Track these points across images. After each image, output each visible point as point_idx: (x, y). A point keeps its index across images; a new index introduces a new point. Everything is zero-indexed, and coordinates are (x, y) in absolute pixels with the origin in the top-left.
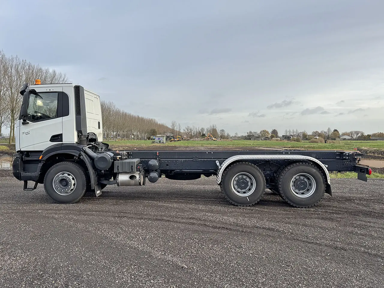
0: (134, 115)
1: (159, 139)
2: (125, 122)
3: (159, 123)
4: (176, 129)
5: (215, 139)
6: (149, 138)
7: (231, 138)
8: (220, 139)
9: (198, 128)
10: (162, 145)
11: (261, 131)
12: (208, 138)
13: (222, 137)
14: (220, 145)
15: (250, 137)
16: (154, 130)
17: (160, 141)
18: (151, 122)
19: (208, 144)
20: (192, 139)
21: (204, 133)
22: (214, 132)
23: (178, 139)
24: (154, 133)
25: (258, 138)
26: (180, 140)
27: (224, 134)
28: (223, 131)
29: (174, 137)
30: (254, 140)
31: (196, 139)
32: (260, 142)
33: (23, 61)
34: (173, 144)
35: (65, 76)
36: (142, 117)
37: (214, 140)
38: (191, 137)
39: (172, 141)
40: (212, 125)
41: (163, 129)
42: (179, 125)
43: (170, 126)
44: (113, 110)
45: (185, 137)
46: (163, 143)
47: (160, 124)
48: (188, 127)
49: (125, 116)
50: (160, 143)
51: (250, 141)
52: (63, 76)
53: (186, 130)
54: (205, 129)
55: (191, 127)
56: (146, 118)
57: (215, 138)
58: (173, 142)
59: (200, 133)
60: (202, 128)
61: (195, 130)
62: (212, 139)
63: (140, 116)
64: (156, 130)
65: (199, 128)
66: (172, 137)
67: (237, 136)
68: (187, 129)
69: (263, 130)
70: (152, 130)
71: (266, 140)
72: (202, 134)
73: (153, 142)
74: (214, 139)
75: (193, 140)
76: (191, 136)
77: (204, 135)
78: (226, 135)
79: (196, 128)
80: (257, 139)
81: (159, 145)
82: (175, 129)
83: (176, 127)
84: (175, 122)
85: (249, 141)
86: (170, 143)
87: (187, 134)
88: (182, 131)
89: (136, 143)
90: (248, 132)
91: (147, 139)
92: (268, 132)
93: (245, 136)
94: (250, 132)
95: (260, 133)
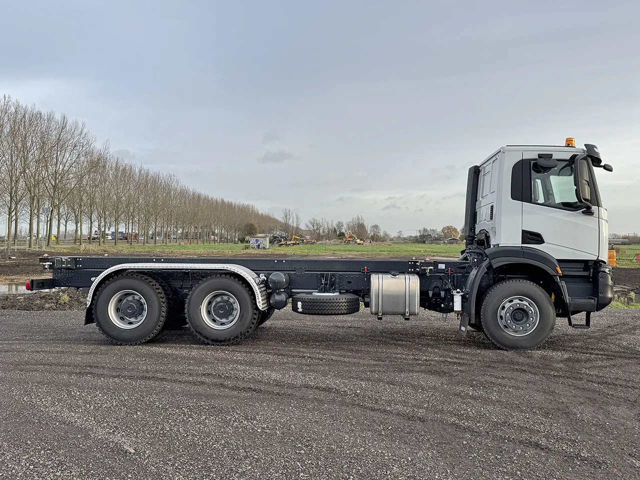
0: (215, 198)
1: (257, 241)
2: (198, 210)
3: (260, 212)
4: (292, 223)
5: (360, 242)
6: (242, 240)
7: (392, 240)
8: (369, 241)
9: (330, 223)
10: (261, 253)
11: (443, 229)
12: (349, 241)
13: (375, 238)
14: (366, 253)
15: (424, 238)
16: (251, 224)
17: (259, 245)
18: (245, 211)
19: (346, 251)
20: (320, 242)
21: (343, 231)
22: (359, 230)
23: (293, 242)
24: (251, 230)
25: (437, 240)
26: (298, 244)
27: (378, 232)
28: (376, 227)
29: (286, 239)
30: (432, 243)
31: (328, 241)
32: (441, 247)
33: (5, 98)
34: (283, 250)
35: (84, 125)
36: (230, 201)
37: (359, 244)
38: (319, 237)
39: (282, 245)
40: (356, 217)
41: (268, 223)
42: (297, 216)
43: (279, 217)
44: (176, 190)
45: (308, 237)
46: (264, 248)
47: (264, 214)
48: (314, 219)
49: (197, 200)
50: (259, 248)
51: (424, 245)
52: (80, 125)
53: (311, 226)
54: (344, 224)
55: (319, 220)
56: (237, 203)
57: (361, 240)
58: (283, 248)
59: (335, 230)
60: (339, 222)
61: (326, 226)
62: (356, 242)
63: (226, 200)
64: (256, 225)
65: (332, 221)
66: (283, 237)
67: (401, 236)
68: (311, 224)
69: (448, 227)
70: (247, 225)
71: (452, 243)
72: (338, 233)
73: (247, 248)
74: (358, 241)
75: (321, 244)
76: (317, 236)
77: (342, 235)
78: (382, 234)
79: (328, 222)
80: (435, 242)
81: (256, 252)
82: (290, 222)
83: (291, 221)
84: (289, 211)
85: (421, 245)
86: (278, 248)
87: (311, 233)
88: (302, 227)
89: (215, 249)
90: (421, 229)
91: (239, 242)
92: (455, 230)
93: (416, 237)
94: (425, 230)
95: (443, 230)
